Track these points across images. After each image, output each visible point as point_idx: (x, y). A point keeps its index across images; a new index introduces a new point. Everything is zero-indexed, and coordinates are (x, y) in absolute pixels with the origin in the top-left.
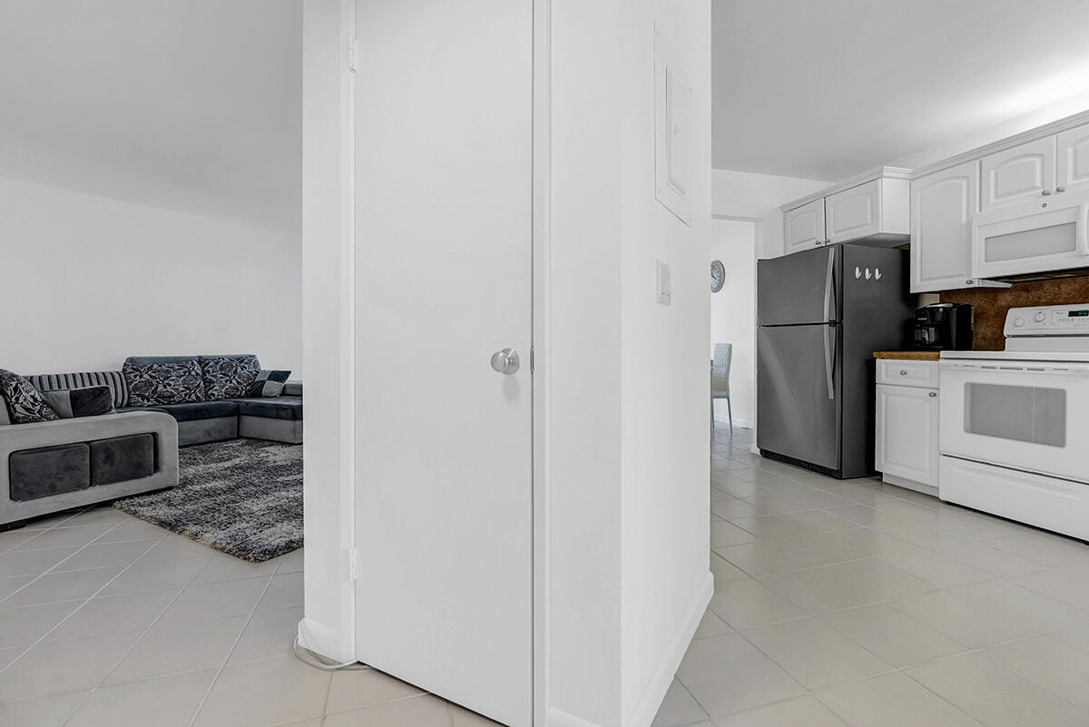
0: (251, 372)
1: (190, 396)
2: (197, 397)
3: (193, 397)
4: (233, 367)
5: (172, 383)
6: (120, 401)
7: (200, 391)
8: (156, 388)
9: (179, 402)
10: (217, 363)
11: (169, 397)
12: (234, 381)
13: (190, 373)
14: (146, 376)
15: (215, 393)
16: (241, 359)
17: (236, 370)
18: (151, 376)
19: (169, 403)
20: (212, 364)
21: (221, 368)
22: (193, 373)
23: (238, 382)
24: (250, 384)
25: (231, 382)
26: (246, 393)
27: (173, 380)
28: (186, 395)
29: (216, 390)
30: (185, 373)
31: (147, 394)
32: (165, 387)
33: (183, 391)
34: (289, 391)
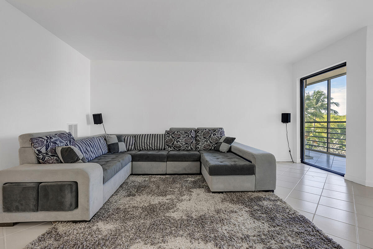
0: (218, 137)
1: (188, 147)
2: (191, 148)
3: (189, 148)
4: (209, 134)
5: (180, 141)
6: (161, 147)
7: (193, 146)
8: (174, 143)
9: (184, 150)
10: (202, 132)
11: (179, 147)
12: (208, 141)
13: (188, 136)
14: (171, 137)
15: (199, 147)
16: (214, 130)
17: (211, 135)
18: (172, 137)
19: (179, 150)
20: (200, 132)
21: (204, 135)
22: (190, 136)
23: (210, 142)
24: (217, 143)
25: (207, 142)
26: (214, 148)
27: (181, 139)
28: (186, 147)
29: (200, 145)
30: (186, 136)
31: (170, 145)
32: (177, 142)
33: (185, 145)
34: (232, 150)
